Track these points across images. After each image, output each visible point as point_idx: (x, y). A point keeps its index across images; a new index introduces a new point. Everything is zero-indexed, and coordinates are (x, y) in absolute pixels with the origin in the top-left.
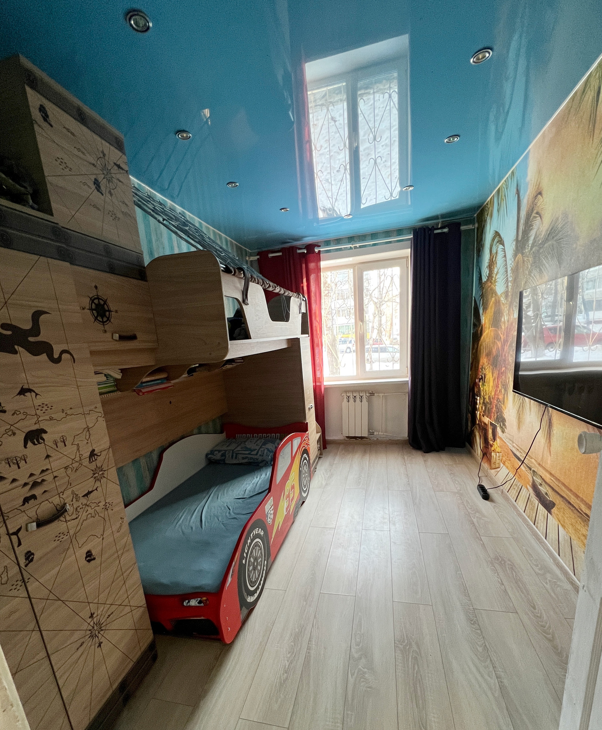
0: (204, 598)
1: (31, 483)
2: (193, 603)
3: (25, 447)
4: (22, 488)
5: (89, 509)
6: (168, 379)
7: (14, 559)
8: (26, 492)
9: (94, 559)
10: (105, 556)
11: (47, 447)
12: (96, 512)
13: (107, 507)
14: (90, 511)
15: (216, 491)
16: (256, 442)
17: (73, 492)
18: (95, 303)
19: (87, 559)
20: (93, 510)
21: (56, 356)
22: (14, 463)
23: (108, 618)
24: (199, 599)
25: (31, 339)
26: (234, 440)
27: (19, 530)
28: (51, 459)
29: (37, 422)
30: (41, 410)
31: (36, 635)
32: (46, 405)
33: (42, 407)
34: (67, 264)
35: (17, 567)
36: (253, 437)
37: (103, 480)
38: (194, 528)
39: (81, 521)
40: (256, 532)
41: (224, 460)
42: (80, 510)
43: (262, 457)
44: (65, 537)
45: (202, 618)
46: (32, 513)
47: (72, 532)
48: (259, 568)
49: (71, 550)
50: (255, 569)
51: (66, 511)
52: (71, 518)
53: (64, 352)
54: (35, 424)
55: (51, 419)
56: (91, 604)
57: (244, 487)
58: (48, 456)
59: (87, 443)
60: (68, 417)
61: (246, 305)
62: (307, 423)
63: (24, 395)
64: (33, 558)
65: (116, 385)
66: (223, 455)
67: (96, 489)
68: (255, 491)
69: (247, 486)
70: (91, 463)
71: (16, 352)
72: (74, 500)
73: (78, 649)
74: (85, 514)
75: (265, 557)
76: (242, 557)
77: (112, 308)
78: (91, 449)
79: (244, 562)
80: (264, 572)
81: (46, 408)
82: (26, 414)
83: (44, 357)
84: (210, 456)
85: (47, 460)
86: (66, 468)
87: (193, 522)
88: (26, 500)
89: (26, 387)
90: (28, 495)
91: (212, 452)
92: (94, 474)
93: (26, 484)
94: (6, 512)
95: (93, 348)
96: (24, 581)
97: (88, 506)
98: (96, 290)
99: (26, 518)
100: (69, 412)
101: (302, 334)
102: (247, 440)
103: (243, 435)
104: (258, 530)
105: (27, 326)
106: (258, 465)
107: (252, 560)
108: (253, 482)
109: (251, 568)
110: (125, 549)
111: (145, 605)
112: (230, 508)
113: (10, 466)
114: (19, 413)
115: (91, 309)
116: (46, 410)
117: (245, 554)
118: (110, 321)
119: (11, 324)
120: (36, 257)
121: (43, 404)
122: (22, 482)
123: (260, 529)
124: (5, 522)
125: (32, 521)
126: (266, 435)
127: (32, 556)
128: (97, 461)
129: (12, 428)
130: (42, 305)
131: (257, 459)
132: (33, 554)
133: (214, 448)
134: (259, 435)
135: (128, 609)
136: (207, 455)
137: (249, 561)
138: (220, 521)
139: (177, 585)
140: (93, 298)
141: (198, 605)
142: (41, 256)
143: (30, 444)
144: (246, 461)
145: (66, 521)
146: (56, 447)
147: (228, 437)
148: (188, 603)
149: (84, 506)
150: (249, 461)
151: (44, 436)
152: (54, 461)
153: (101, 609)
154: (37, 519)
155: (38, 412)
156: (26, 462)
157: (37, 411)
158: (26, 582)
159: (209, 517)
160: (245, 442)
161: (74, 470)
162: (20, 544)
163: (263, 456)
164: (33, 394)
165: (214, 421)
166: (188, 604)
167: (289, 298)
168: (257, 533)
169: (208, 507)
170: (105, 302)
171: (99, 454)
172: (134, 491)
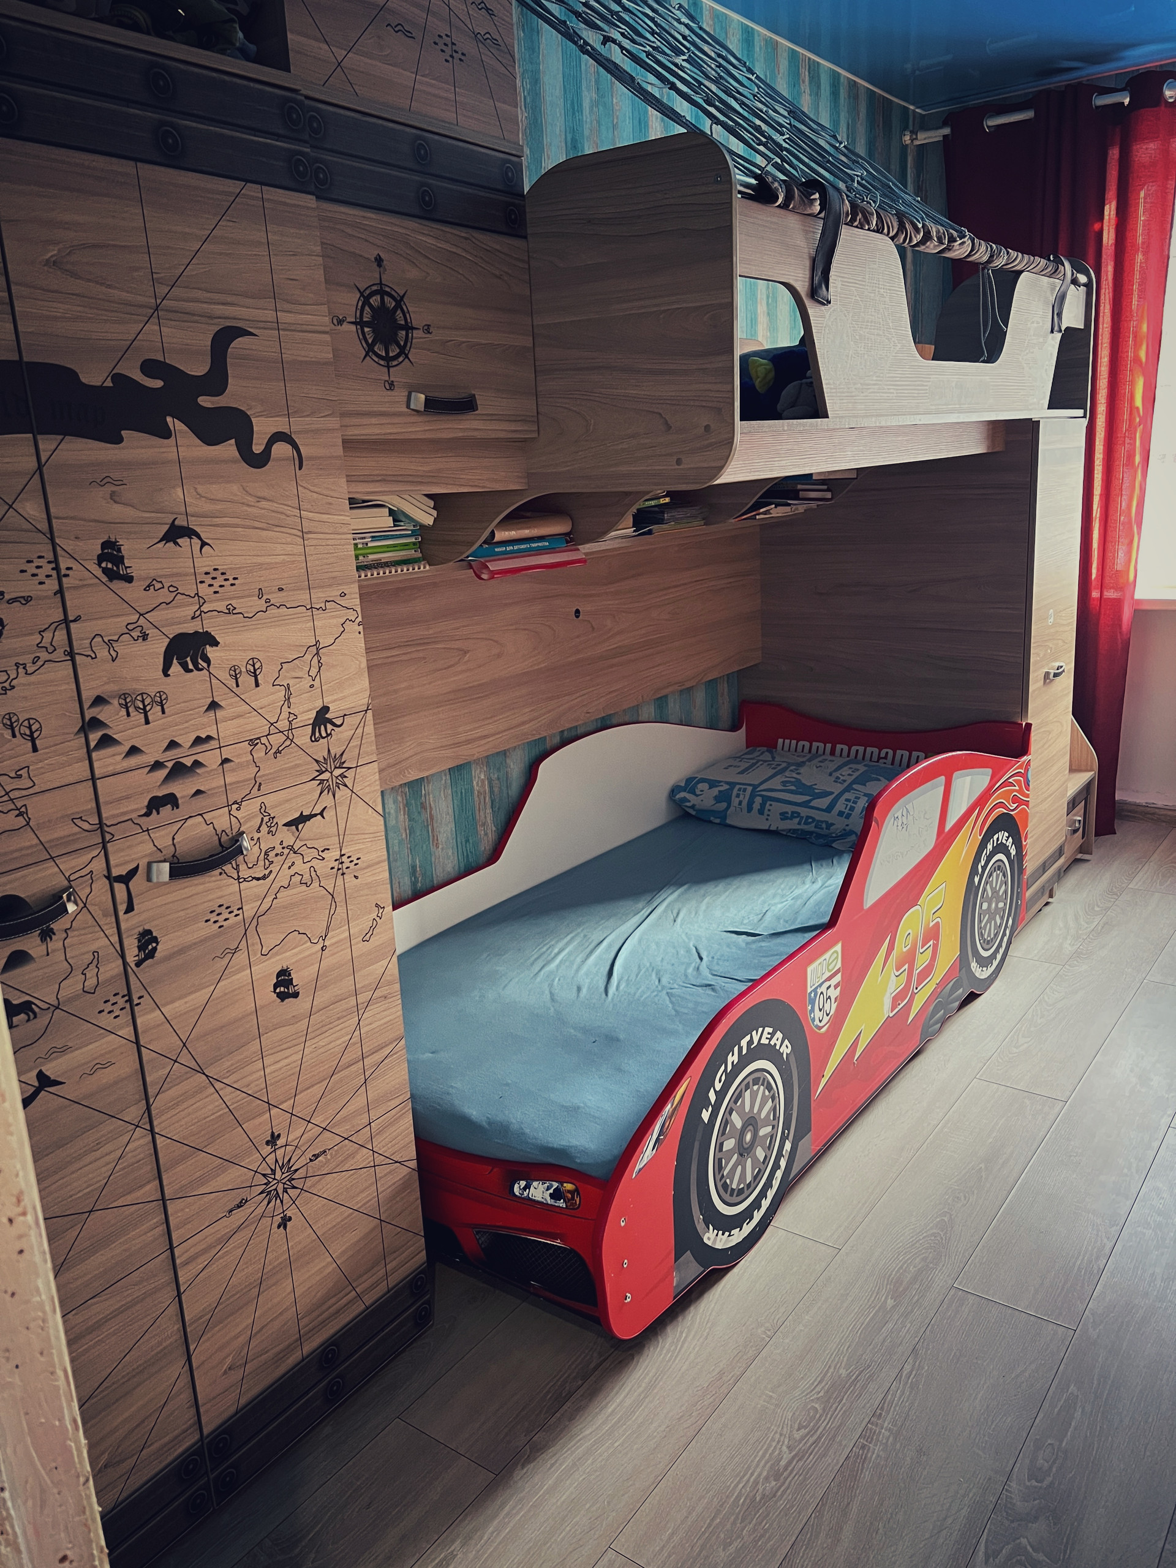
0: (569, 1186)
1: (170, 765)
2: (539, 1192)
3: (166, 674)
4: (149, 772)
5: (298, 860)
6: (571, 539)
7: (115, 939)
8: (154, 784)
9: (296, 995)
10: (322, 998)
11: (214, 681)
12: (313, 874)
13: (345, 866)
14: (299, 867)
15: (676, 900)
16: (836, 770)
17: (263, 809)
18: (371, 306)
19: (278, 991)
20: (309, 865)
21: (258, 448)
22: (137, 708)
23: (311, 1160)
24: (555, 1185)
25: (205, 401)
26: (767, 756)
27: (134, 872)
28: (220, 714)
29: (198, 613)
30: (210, 585)
31: (141, 1139)
32: (223, 574)
33: (214, 578)
34: (310, 201)
35: (120, 961)
36: (833, 753)
37: (342, 793)
38: (584, 991)
39: (276, 886)
40: (762, 1036)
41: (723, 815)
42: (275, 860)
43: (846, 822)
44: (233, 920)
45: (557, 1243)
46: (163, 838)
47: (249, 910)
48: (760, 1154)
49: (241, 957)
50: (744, 1151)
51: (240, 851)
52: (251, 873)
53: (279, 437)
54: (193, 618)
55: (231, 611)
56: (274, 1111)
57: (764, 902)
58: (214, 706)
59: (312, 686)
60: (273, 611)
61: (823, 304)
62: (1029, 726)
63: (176, 544)
64: (155, 949)
65: (420, 546)
66: (724, 797)
67: (321, 814)
68: (796, 919)
69: (777, 900)
70: (316, 741)
71: (165, 433)
72: (264, 829)
73: (231, 1211)
74: (286, 873)
75: (787, 1126)
76: (699, 1100)
77: (416, 320)
78: (319, 705)
79: (706, 1115)
80: (779, 1174)
81: (220, 580)
82: (175, 590)
83: (229, 449)
84: (682, 795)
85: (211, 714)
86: (253, 743)
87: (587, 974)
88: (155, 804)
89: (181, 522)
90: (160, 793)
91: (690, 784)
92: (321, 772)
93: (157, 765)
94: (108, 824)
95: (354, 432)
96: (130, 1001)
97: (295, 853)
98: (378, 268)
99: (149, 848)
100: (275, 599)
101: (1052, 406)
102: (810, 760)
103: (801, 743)
104: (772, 1034)
105: (198, 368)
106: (828, 846)
107: (737, 1120)
108: (797, 892)
109: (729, 1144)
110: (378, 993)
111: (413, 1164)
112: (704, 955)
113: (128, 715)
114: (160, 585)
115: (360, 323)
116: (221, 586)
117: (712, 1092)
118: (407, 357)
119: (165, 363)
120: (234, 186)
121: (215, 570)
122: (150, 759)
123: (779, 1035)
124: (105, 848)
125: (163, 859)
126: (876, 750)
127: (154, 945)
128: (333, 740)
129: (142, 621)
130: (240, 313)
131: (829, 825)
132: (155, 940)
133: (698, 772)
134: (854, 748)
135: (363, 1157)
136: (674, 791)
137: (726, 1122)
138: (663, 988)
139: (503, 1129)
140: (368, 292)
141: (550, 1201)
142: (247, 181)
143: (176, 668)
144: (793, 824)
145: (239, 878)
146: (235, 686)
147: (751, 742)
148: (525, 1189)
149: (286, 851)
150: (802, 827)
151: (210, 651)
152: (226, 720)
153: (298, 1133)
154: (173, 856)
155: (204, 590)
156: (163, 712)
157: (199, 584)
158: (135, 1003)
159: (635, 970)
160: (801, 765)
161: (273, 751)
162: (130, 908)
163: (848, 816)
164: (196, 542)
165: (711, 684)
166: (526, 1194)
167: (1009, 280)
168: (764, 1041)
169: (640, 941)
170: (399, 302)
171: (338, 722)
172: (446, 859)
